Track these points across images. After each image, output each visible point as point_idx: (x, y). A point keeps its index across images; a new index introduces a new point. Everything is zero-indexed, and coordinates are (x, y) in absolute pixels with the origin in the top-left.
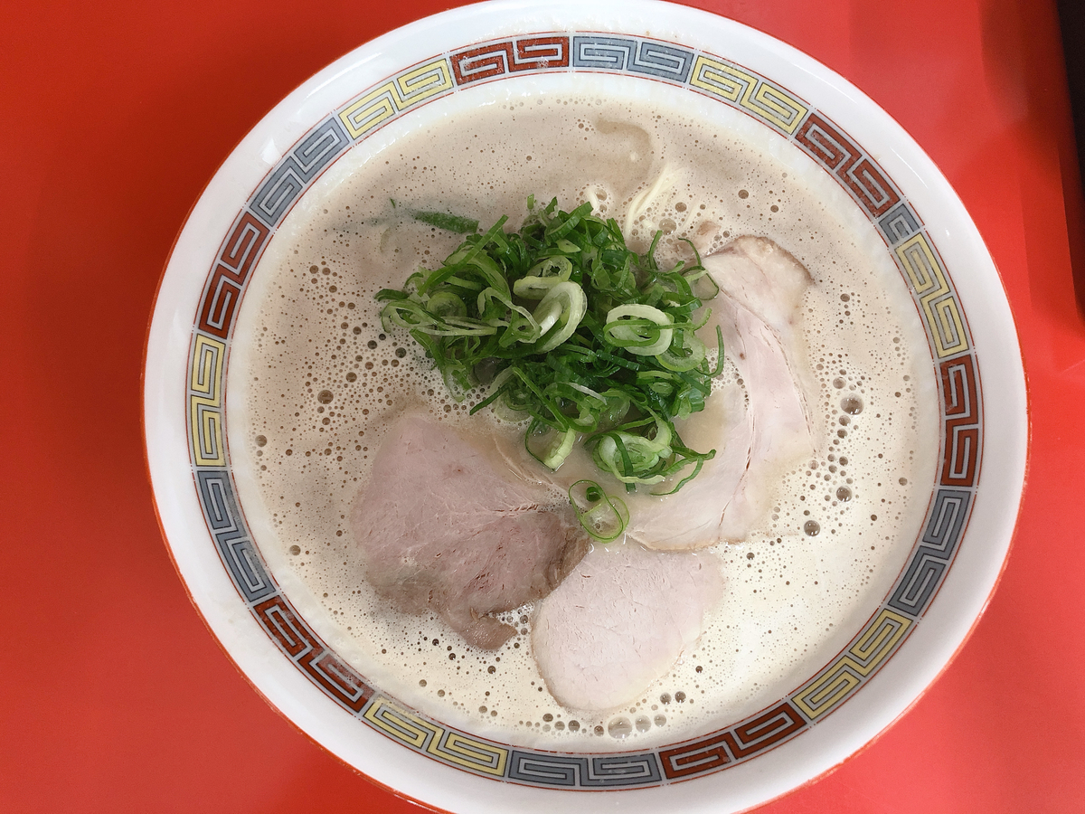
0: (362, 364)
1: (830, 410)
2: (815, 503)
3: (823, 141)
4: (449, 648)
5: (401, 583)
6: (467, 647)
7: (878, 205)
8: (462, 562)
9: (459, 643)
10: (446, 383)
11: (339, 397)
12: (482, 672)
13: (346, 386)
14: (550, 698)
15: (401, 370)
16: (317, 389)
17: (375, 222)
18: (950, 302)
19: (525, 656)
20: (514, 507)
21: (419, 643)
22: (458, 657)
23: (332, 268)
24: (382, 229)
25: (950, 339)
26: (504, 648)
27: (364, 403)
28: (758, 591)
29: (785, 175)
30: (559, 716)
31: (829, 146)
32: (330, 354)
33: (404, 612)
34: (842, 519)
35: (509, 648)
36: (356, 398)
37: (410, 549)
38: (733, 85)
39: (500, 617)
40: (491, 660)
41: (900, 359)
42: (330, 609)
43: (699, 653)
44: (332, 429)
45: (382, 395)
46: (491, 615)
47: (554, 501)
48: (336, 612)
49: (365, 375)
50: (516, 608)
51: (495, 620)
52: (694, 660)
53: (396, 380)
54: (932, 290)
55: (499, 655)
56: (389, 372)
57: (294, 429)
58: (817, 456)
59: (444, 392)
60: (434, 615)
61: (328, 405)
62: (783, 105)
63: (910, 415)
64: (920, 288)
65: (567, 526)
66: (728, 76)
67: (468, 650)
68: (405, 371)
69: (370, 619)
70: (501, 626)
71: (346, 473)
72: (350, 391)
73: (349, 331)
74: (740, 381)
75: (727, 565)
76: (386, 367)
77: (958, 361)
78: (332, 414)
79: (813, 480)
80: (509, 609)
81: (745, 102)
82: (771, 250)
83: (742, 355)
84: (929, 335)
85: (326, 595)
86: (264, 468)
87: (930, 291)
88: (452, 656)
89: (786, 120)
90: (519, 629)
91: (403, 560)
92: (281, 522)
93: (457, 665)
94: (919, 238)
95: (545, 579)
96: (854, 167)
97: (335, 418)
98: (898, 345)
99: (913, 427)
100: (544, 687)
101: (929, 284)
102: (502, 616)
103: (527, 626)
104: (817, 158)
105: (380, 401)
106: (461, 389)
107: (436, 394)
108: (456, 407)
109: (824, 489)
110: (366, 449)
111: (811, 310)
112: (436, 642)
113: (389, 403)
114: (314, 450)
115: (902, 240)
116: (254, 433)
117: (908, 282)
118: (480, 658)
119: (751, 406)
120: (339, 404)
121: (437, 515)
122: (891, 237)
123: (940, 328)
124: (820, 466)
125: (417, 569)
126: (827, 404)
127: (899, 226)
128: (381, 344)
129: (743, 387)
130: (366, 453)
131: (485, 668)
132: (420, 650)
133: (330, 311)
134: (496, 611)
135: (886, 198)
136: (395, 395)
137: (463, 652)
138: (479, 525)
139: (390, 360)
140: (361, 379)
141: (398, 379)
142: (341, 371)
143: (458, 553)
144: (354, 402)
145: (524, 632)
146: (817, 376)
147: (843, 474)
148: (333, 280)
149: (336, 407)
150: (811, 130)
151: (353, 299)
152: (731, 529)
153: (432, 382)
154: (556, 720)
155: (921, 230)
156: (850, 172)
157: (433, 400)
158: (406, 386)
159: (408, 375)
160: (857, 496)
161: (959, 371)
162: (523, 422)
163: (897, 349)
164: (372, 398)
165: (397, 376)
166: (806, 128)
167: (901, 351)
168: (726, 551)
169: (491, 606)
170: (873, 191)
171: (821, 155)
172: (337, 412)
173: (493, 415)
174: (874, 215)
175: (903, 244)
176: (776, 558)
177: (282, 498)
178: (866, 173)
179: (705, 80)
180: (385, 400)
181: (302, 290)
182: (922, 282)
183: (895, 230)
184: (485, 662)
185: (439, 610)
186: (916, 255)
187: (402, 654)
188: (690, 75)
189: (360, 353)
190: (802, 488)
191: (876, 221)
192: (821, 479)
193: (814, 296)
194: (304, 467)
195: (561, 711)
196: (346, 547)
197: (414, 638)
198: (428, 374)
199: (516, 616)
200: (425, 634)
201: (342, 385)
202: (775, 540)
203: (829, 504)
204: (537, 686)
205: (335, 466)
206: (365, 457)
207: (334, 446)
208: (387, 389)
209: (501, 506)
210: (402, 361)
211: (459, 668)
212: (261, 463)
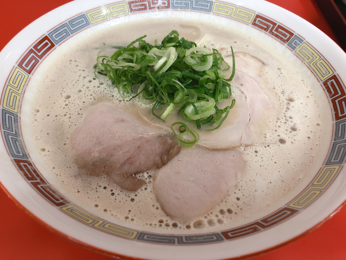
0: (85, 87)
1: (281, 101)
2: (282, 132)
3: (262, 23)
4: (112, 190)
5: (91, 163)
6: (121, 190)
7: (286, 39)
8: (121, 152)
9: (117, 188)
10: (119, 92)
11: (73, 97)
12: (127, 201)
13: (77, 94)
14: (162, 213)
15: (101, 89)
16: (65, 95)
17: (97, 49)
18: (322, 61)
19: (150, 193)
20: (147, 134)
21: (96, 188)
22: (116, 194)
23: (78, 60)
24: (99, 50)
25: (325, 73)
26: (139, 190)
27: (84, 99)
28: (262, 166)
29: (250, 38)
30: (167, 221)
31: (265, 24)
32: (72, 84)
33: (90, 175)
34: (295, 138)
35: (142, 190)
36: (80, 98)
37: (97, 149)
38: (228, 10)
39: (137, 176)
40: (132, 196)
41: (306, 86)
42: (55, 173)
43: (237, 191)
44: (68, 108)
45: (92, 97)
46: (133, 175)
47: (165, 133)
48: (57, 175)
49: (85, 90)
50: (145, 172)
51: (135, 178)
52: (235, 194)
53: (98, 92)
54: (313, 60)
55: (136, 193)
56: (96, 90)
57: (52, 108)
58: (279, 116)
59: (118, 96)
60: (105, 176)
61: (68, 99)
62: (246, 14)
63: (315, 103)
64: (308, 61)
65: (171, 141)
66: (226, 8)
67: (121, 191)
68: (102, 89)
69: (74, 178)
70: (138, 180)
71: (72, 122)
72: (78, 95)
73: (81, 77)
74: (242, 92)
75: (246, 155)
76: (95, 88)
77: (331, 79)
78: (69, 103)
79: (279, 124)
80: (142, 172)
81: (232, 15)
82: (248, 56)
83: (241, 85)
84: (315, 74)
85: (54, 168)
86: (36, 120)
87: (312, 60)
88: (113, 194)
89: (248, 19)
90: (147, 181)
91: (93, 154)
92: (39, 140)
93: (115, 198)
94: (304, 44)
95: (160, 160)
96: (275, 29)
97: (71, 104)
98: (304, 82)
99: (317, 107)
100: (159, 207)
101: (311, 58)
102: (139, 175)
103: (151, 180)
104: (260, 29)
105: (91, 99)
106: (125, 94)
107: (115, 97)
108: (124, 100)
109: (284, 127)
110: (82, 114)
111: (267, 73)
112: (105, 188)
113: (95, 99)
114: (59, 115)
115: (297, 47)
116: (34, 108)
117: (303, 61)
118: (127, 195)
119: (248, 99)
120: (73, 100)
121: (111, 135)
122: (292, 48)
123: (320, 71)
124: (281, 119)
125: (99, 157)
126: (279, 99)
127: (296, 43)
128: (93, 81)
129: (244, 93)
130: (82, 116)
131: (129, 199)
132: (97, 191)
133: (75, 72)
134: (136, 173)
135: (288, 35)
136: (97, 97)
137: (119, 192)
138: (130, 139)
139: (96, 86)
140: (83, 92)
141: (99, 92)
142: (76, 89)
143: (119, 149)
144: (79, 99)
145: (150, 182)
146: (273, 91)
147: (291, 122)
148: (77, 63)
149: (71, 100)
150: (257, 20)
151: (84, 69)
152: (245, 141)
153: (113, 93)
154: (165, 222)
155: (304, 41)
156: (273, 31)
157: (114, 99)
158: (102, 94)
159: (104, 91)
160: (300, 130)
161: (332, 82)
162: (151, 105)
163: (304, 83)
164: (87, 98)
165: (99, 91)
166: (255, 20)
167: (306, 84)
168: (245, 150)
169: (134, 171)
170: (283, 35)
171: (262, 28)
172: (71, 102)
173: (138, 103)
174: (285, 43)
175: (298, 49)
176: (268, 153)
177: (41, 131)
178: (280, 30)
179: (218, 10)
180: (93, 99)
181: (65, 66)
182: (308, 58)
183: (294, 45)
184: (129, 197)
185: (108, 174)
186: (304, 51)
187: (88, 193)
188: (212, 9)
189: (84, 84)
190: (275, 127)
191: (286, 44)
192: (282, 124)
193: (267, 69)
194: (54, 120)
195: (168, 218)
196: (67, 150)
197: (94, 186)
198: (112, 90)
199: (146, 175)
200: (100, 184)
201: (75, 93)
202: (266, 146)
203: (288, 132)
204: (155, 207)
205: (68, 120)
206: (81, 117)
207: (68, 113)
208: (94, 95)
209: (141, 133)
210: (102, 86)
211: (116, 199)
212: (35, 118)
